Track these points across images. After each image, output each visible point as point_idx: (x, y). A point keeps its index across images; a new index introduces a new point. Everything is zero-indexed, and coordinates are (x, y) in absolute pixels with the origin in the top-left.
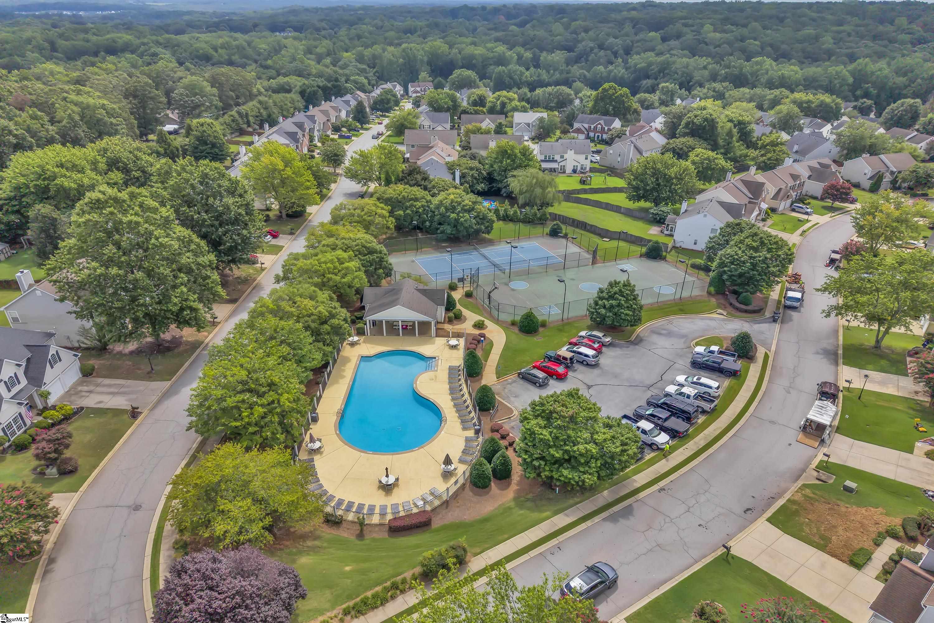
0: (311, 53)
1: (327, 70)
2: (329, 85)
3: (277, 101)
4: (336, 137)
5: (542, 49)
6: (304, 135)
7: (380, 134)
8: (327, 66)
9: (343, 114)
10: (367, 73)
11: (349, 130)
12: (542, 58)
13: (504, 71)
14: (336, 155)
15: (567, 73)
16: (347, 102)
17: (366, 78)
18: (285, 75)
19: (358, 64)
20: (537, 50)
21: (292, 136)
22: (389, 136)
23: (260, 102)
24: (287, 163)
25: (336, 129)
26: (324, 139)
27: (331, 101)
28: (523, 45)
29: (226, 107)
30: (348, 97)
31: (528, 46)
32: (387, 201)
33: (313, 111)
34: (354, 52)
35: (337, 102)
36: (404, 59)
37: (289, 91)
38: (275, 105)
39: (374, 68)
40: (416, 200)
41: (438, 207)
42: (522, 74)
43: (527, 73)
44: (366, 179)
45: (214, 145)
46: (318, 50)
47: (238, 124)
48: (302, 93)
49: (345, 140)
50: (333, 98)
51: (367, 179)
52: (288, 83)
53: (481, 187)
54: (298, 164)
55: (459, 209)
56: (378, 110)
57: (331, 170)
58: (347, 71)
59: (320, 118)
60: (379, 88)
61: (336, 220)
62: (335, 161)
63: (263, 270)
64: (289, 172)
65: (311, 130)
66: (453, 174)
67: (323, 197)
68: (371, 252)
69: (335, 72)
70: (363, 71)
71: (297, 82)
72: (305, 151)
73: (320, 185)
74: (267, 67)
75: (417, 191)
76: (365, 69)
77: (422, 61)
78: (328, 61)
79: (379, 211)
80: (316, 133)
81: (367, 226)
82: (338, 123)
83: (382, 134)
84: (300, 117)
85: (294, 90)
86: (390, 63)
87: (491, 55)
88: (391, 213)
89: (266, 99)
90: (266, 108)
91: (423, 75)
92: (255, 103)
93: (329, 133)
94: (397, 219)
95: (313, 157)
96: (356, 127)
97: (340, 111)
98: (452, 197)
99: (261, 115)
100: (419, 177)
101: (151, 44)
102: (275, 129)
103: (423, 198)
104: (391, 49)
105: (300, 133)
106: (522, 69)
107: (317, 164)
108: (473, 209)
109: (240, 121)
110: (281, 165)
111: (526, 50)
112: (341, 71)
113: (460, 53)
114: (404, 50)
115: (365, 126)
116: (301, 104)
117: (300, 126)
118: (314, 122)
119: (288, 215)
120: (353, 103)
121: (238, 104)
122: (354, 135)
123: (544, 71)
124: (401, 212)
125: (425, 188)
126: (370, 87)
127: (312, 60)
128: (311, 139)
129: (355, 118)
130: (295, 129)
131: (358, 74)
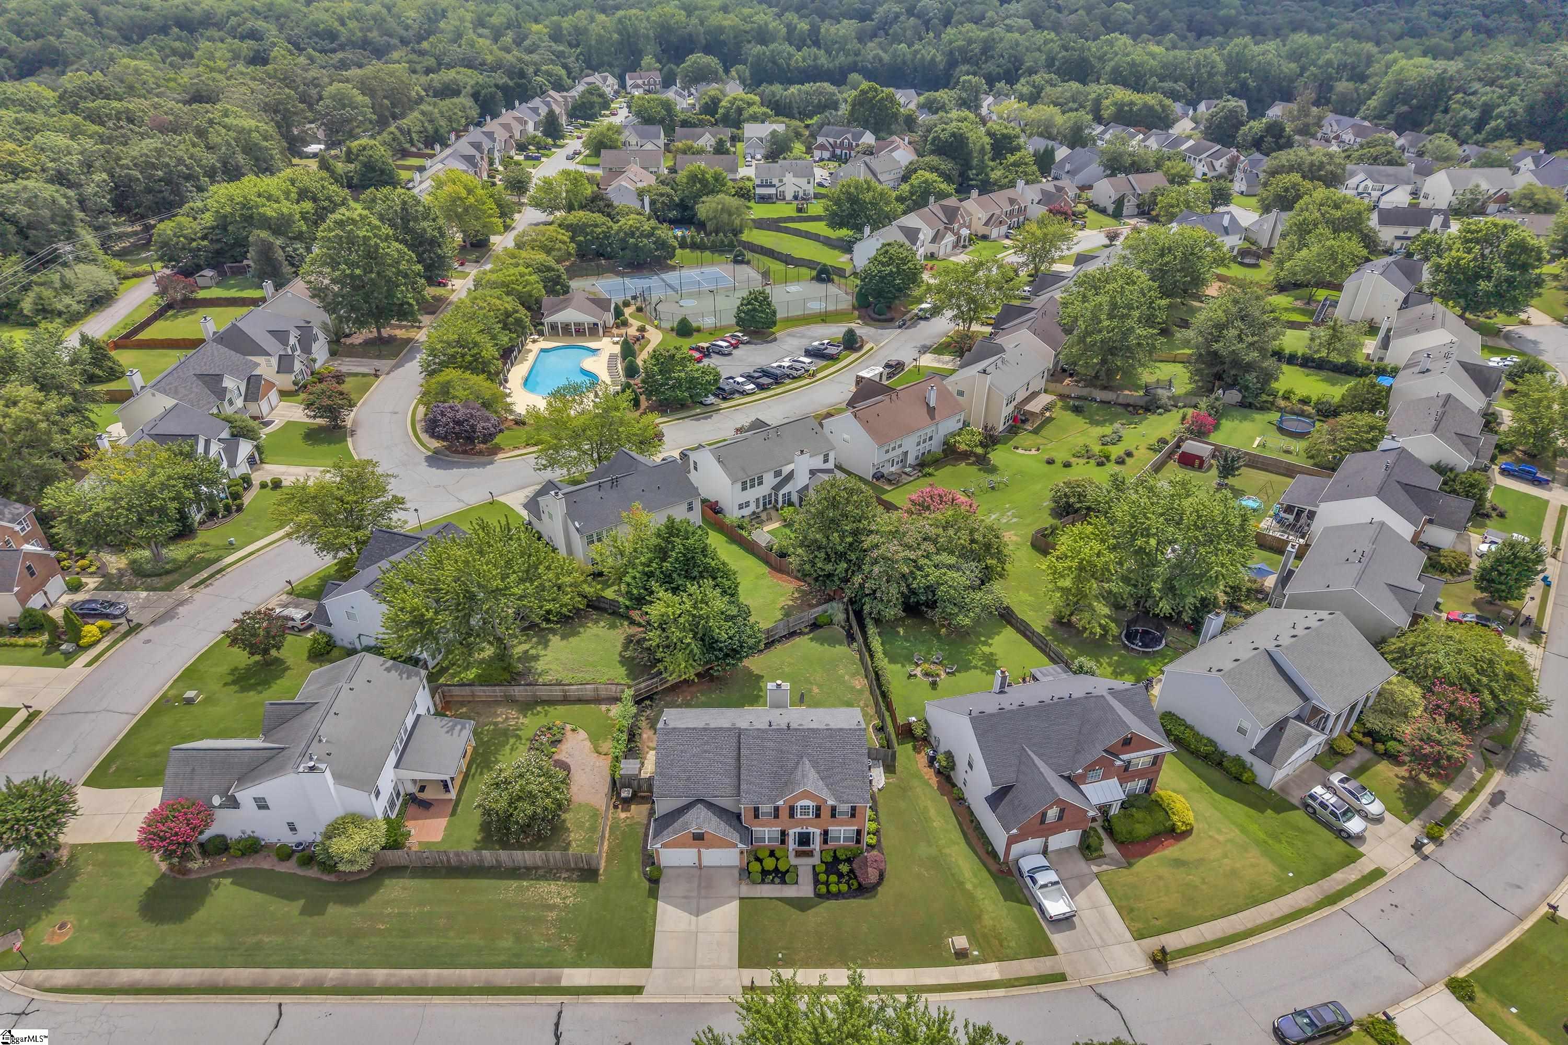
0: (483, 26)
1: (509, 57)
2: (511, 83)
3: (444, 109)
4: (522, 158)
5: (823, 16)
6: (482, 158)
7: (577, 153)
8: (508, 51)
9: (530, 127)
10: (565, 58)
11: (538, 149)
12: (822, 30)
13: (764, 53)
14: (519, 182)
15: (856, 55)
16: (535, 110)
17: (565, 66)
18: (449, 66)
19: (553, 44)
20: (818, 19)
21: (469, 159)
22: (587, 156)
23: (423, 113)
24: (470, 191)
25: (521, 148)
26: (507, 161)
27: (513, 108)
28: (798, 10)
29: (382, 123)
30: (537, 102)
31: (805, 11)
32: (569, 227)
33: (492, 125)
34: (547, 23)
35: (521, 110)
36: (620, 33)
37: (457, 93)
38: (441, 113)
39: (577, 46)
40: (596, 226)
41: (617, 233)
42: (790, 56)
43: (799, 56)
44: (552, 207)
45: (382, 172)
46: (495, 20)
47: (400, 144)
48: (475, 96)
49: (531, 163)
50: (517, 103)
51: (554, 208)
52: (455, 81)
53: (673, 214)
54: (480, 192)
55: (638, 234)
56: (578, 118)
57: (515, 199)
58: (535, 57)
59: (501, 135)
60: (582, 82)
61: (519, 246)
62: (519, 188)
63: (453, 291)
64: (471, 200)
65: (491, 151)
66: (642, 200)
67: (507, 228)
68: (549, 269)
69: (520, 60)
70: (560, 55)
71: (468, 78)
72: (485, 177)
73: (503, 215)
74: (422, 53)
75: (598, 218)
76: (563, 52)
77: (647, 37)
78: (508, 38)
79: (560, 237)
80: (497, 155)
81: (548, 251)
82: (523, 140)
83: (579, 153)
84: (475, 134)
85: (464, 92)
86: (600, 39)
87: (748, 27)
88: (572, 239)
89: (431, 108)
90: (431, 121)
91: (647, 60)
92: (416, 114)
93: (513, 153)
94: (579, 244)
95: (494, 184)
96: (547, 144)
97: (526, 123)
98: (631, 222)
99: (426, 131)
100: (601, 204)
101: (246, 15)
102: (448, 151)
103: (604, 224)
104: (601, 17)
105: (478, 156)
106: (792, 49)
107: (499, 192)
108: (653, 234)
109: (402, 138)
110: (464, 194)
111: (801, 17)
112: (527, 58)
113: (702, 23)
114: (620, 21)
115: (559, 143)
116: (474, 113)
117: (477, 146)
118: (494, 140)
119: (472, 245)
120: (543, 111)
121: (395, 117)
122: (543, 155)
123: (822, 52)
124: (582, 238)
125: (609, 215)
126: (569, 81)
127: (486, 37)
128: (491, 163)
129: (547, 134)
130: (473, 151)
131: (552, 62)
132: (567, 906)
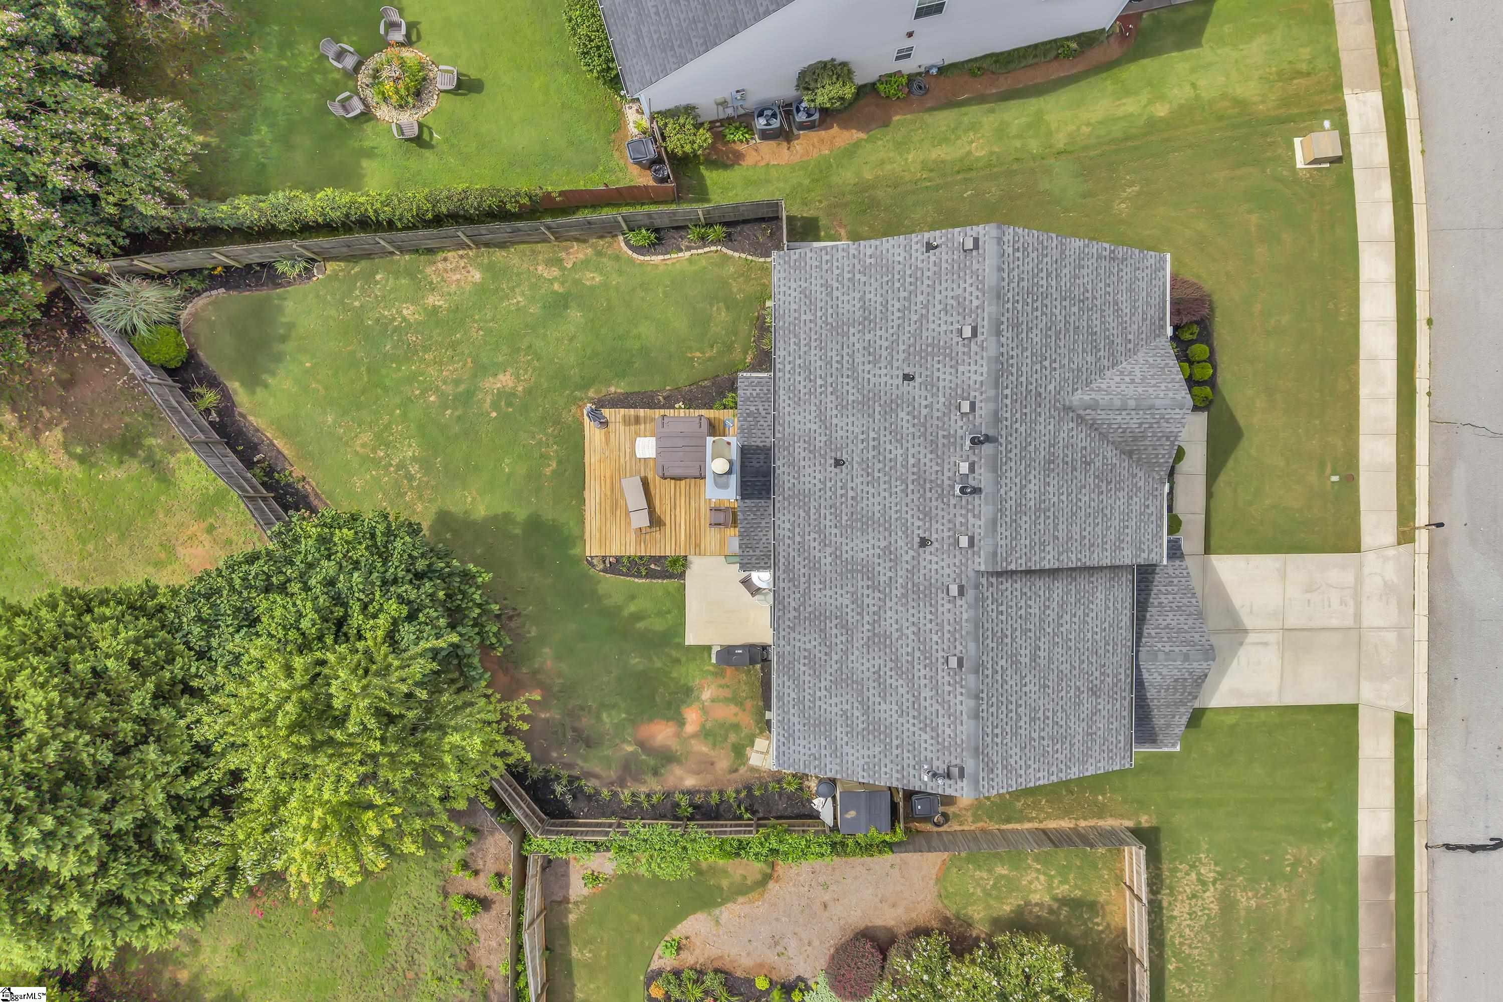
132: (1222, 875)
